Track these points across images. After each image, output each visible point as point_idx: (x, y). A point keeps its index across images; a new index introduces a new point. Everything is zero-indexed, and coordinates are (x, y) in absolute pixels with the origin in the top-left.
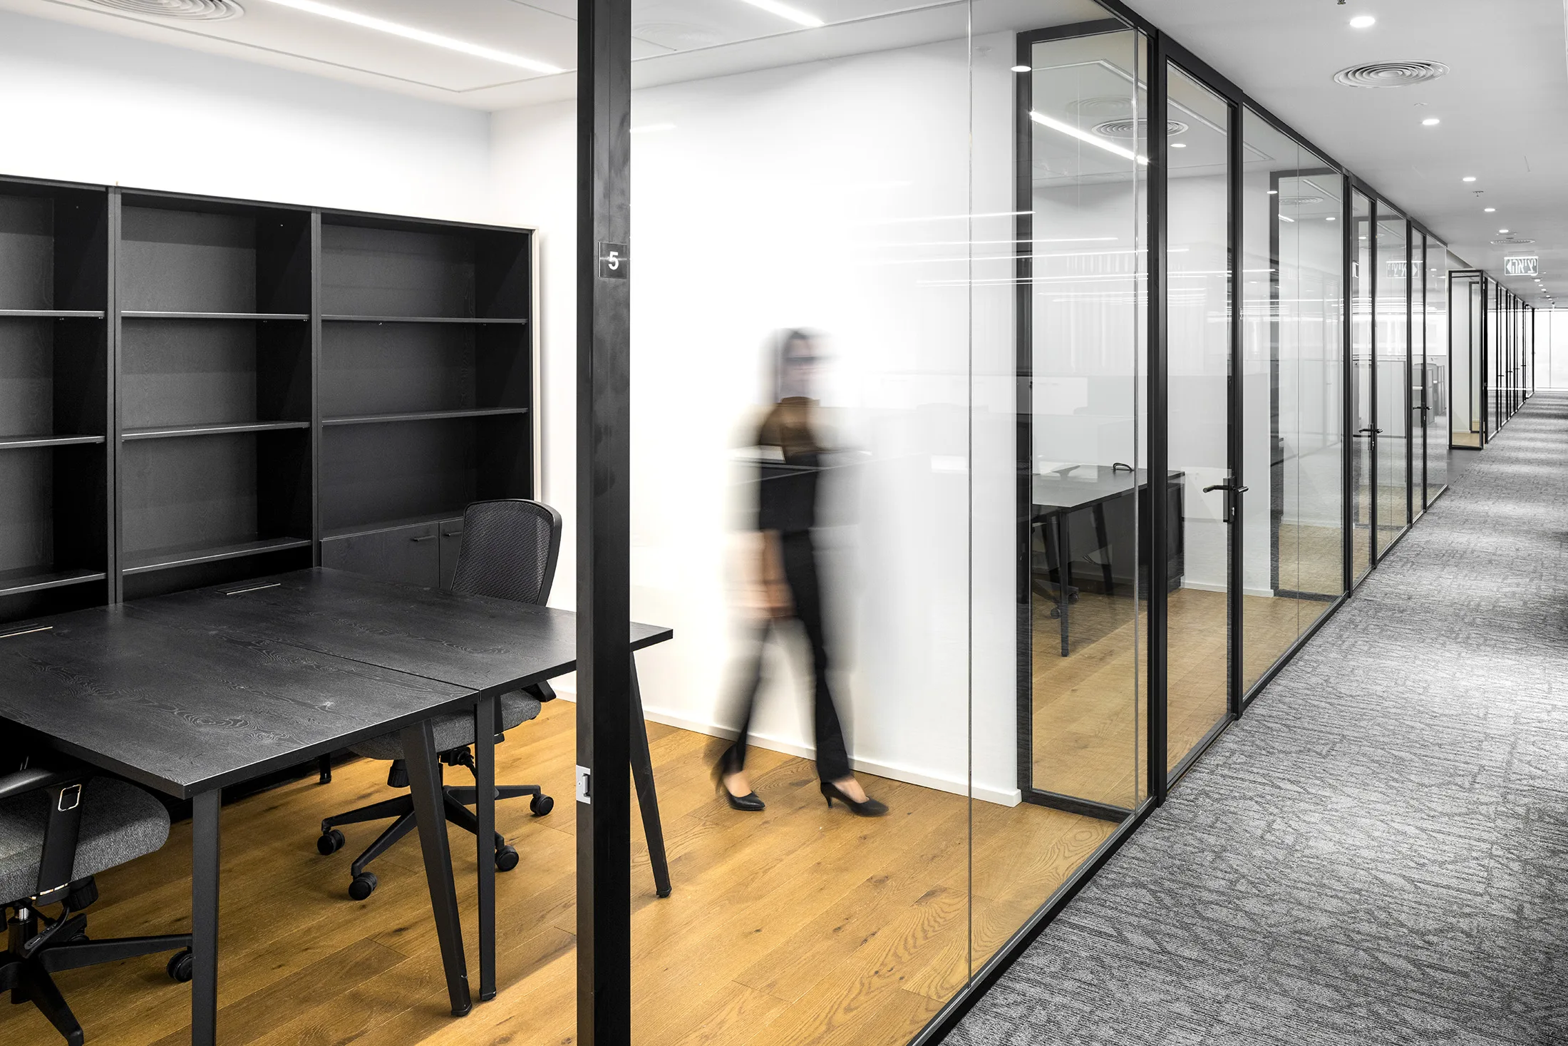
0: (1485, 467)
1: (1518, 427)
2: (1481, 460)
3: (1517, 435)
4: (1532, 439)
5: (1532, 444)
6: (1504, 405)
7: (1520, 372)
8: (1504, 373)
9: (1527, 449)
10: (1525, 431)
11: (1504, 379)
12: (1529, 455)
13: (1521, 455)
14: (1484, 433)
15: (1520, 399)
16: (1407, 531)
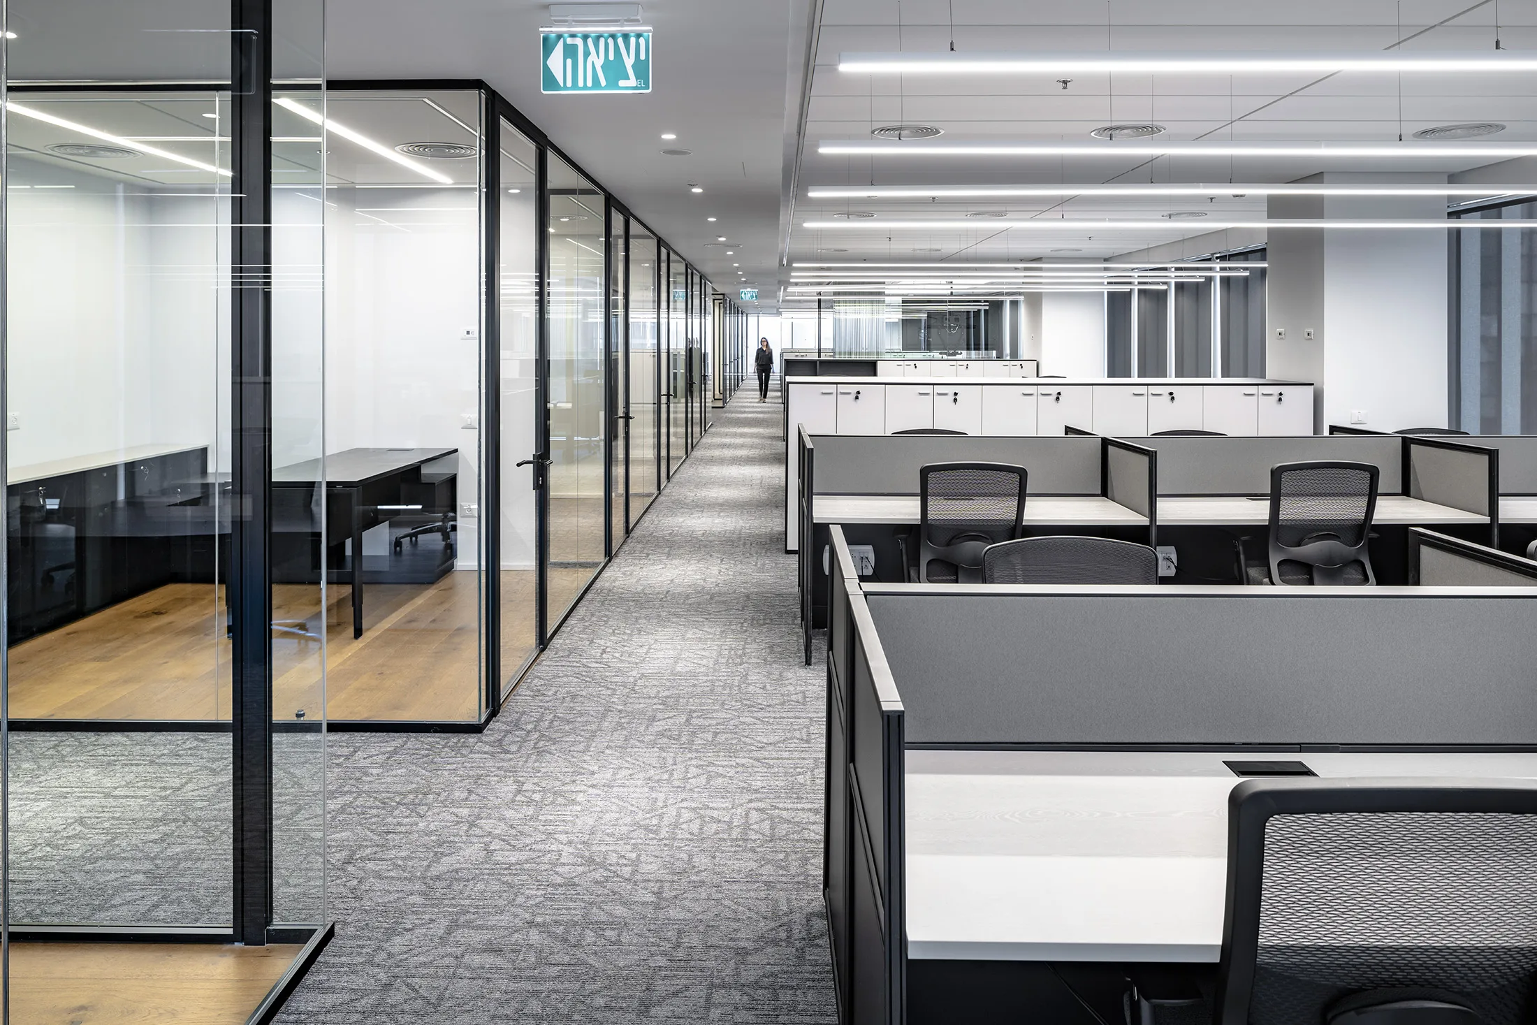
0: (729, 415)
1: (741, 396)
2: (725, 413)
3: (742, 400)
4: (751, 402)
5: (752, 404)
6: (728, 385)
7: (740, 360)
8: (728, 363)
9: (749, 407)
10: (746, 398)
11: (728, 367)
12: (751, 410)
13: (747, 410)
14: (724, 400)
15: (740, 381)
16: (685, 459)
